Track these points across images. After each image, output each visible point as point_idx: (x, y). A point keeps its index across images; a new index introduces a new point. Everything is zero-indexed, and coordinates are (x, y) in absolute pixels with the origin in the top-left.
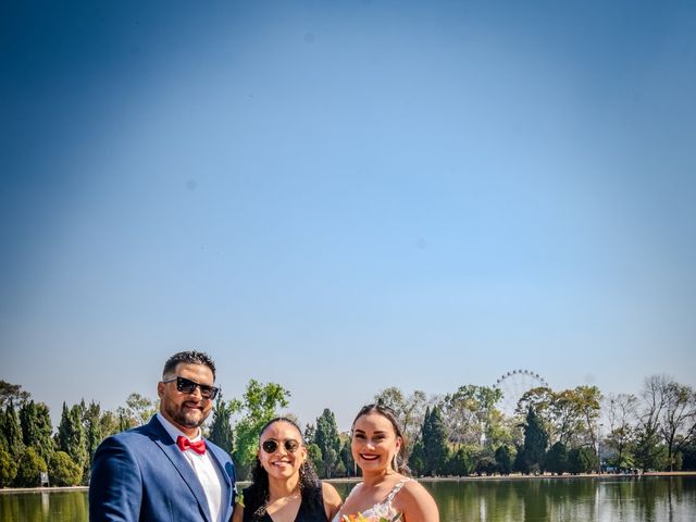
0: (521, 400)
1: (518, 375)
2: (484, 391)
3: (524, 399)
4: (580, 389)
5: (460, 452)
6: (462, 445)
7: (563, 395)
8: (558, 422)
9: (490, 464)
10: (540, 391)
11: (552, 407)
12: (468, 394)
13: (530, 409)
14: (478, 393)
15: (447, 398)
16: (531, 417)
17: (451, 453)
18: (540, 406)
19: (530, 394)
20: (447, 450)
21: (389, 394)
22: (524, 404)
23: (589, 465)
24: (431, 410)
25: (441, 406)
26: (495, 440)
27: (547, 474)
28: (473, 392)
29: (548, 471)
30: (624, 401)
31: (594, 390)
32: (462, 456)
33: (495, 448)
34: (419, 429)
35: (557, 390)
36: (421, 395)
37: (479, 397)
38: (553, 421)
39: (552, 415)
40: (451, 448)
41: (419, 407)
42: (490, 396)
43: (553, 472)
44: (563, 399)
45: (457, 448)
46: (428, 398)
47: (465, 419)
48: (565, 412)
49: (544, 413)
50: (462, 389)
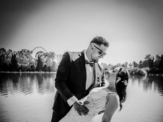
0: (36, 54)
1: (38, 48)
2: (28, 51)
3: (37, 54)
4: (50, 52)
5: (22, 66)
6: (22, 64)
7: (46, 53)
8: (45, 60)
9: (30, 69)
10: (41, 52)
11: (44, 56)
12: (24, 51)
13: (39, 56)
14: (27, 51)
15: (18, 52)
16: (39, 58)
17: (19, 66)
18: (41, 56)
19: (38, 53)
20: (18, 65)
21: (2, 50)
22: (37, 55)
23: (52, 70)
24: (13, 55)
25: (17, 54)
26: (31, 63)
27: (43, 72)
28: (25, 51)
29: (43, 71)
30: (60, 56)
31: (53, 53)
32: (22, 67)
33: (31, 65)
34: (10, 59)
35: (45, 52)
36: (11, 51)
37: (27, 52)
38: (44, 59)
39: (44, 58)
40: (19, 65)
41: (10, 54)
42: (29, 52)
43: (44, 71)
44: (46, 54)
45: (21, 65)
46: (13, 51)
47: (23, 58)
48: (47, 57)
49: (42, 57)
50: (23, 50)
